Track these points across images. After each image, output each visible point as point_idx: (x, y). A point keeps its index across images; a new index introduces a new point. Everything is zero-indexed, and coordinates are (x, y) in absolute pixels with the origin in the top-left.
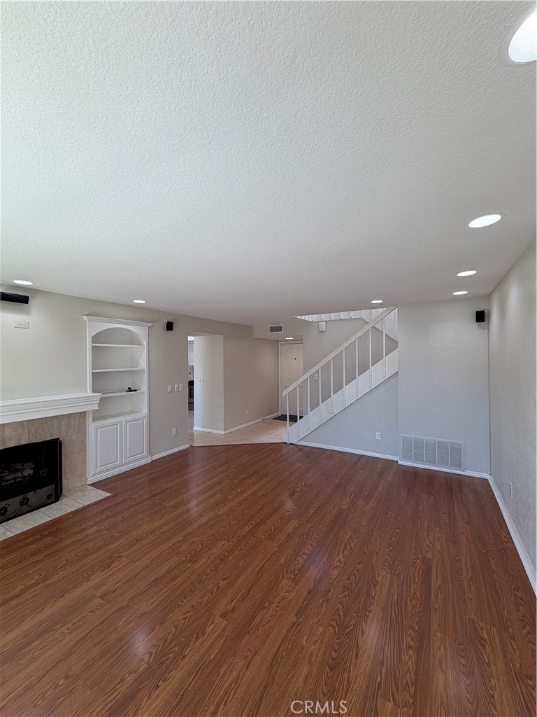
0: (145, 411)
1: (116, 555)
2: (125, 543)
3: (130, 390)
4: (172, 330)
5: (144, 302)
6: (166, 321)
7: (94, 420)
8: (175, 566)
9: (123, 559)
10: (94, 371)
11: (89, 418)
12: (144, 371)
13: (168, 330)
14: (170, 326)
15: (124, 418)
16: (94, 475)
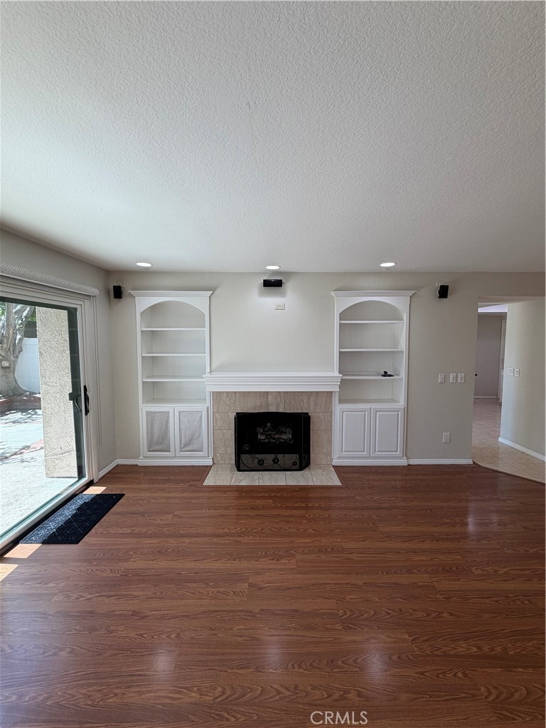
0: (402, 402)
1: (292, 552)
2: (308, 545)
3: (386, 374)
4: (446, 297)
5: (392, 264)
6: (438, 285)
7: (341, 401)
8: (324, 614)
9: (294, 561)
10: (342, 350)
11: (336, 399)
12: (402, 352)
13: (440, 297)
14: (443, 292)
15: (374, 406)
16: (339, 458)
